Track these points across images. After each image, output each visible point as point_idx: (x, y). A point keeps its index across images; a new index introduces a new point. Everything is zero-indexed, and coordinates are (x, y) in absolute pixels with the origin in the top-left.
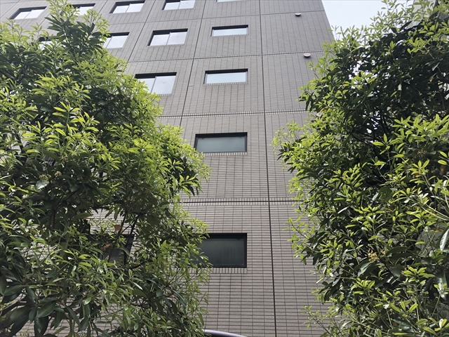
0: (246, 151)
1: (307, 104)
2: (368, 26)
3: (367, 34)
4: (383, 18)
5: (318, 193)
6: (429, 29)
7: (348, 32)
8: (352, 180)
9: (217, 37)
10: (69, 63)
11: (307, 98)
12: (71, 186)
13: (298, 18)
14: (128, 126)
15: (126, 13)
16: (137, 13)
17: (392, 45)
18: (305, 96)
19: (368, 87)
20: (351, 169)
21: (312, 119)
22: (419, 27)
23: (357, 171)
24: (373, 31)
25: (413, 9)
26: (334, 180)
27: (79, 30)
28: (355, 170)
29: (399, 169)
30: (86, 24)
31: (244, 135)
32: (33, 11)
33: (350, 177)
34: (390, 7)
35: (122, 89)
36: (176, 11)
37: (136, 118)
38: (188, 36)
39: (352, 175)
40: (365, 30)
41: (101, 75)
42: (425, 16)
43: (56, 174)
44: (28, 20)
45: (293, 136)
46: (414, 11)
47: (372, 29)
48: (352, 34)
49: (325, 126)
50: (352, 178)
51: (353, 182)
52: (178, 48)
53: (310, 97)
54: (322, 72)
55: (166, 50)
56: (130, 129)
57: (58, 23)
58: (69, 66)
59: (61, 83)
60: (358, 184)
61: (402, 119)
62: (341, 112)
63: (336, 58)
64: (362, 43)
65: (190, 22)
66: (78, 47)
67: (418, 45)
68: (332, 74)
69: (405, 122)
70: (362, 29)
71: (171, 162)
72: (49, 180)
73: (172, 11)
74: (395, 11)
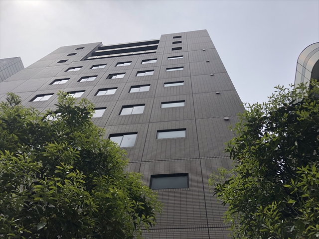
0: (188, 187)
1: (231, 154)
2: (267, 102)
3: (267, 107)
4: (277, 97)
5: (247, 224)
6: (309, 105)
7: (254, 106)
8: (272, 214)
9: (164, 108)
10: (67, 132)
11: (230, 150)
12: (62, 225)
13: (218, 95)
14: (105, 176)
15: (105, 95)
16: (112, 95)
17: (286, 115)
18: (228, 148)
19: (273, 143)
20: (270, 206)
21: (236, 164)
22: (302, 103)
23: (275, 207)
24: (271, 105)
25: (296, 91)
26: (258, 214)
27: (75, 111)
28: (273, 206)
29: (308, 206)
30: (80, 107)
31: (186, 175)
32: (45, 96)
33: (270, 211)
34: (280, 91)
35: (102, 149)
36: (138, 93)
37: (111, 169)
38: (145, 108)
39: (272, 210)
40: (266, 105)
41: (88, 140)
42: (305, 95)
43: (53, 216)
44: (42, 101)
45: (223, 177)
46: (297, 93)
47: (269, 104)
48: (257, 107)
49: (246, 171)
50: (271, 213)
51: (273, 216)
52: (139, 116)
53: (232, 150)
54: (239, 132)
55: (131, 118)
56: (106, 179)
57: (62, 107)
58: (67, 134)
59: (61, 147)
60: (277, 218)
61: (302, 167)
62: (256, 162)
63: (248, 123)
64: (265, 113)
65: (146, 100)
66: (74, 121)
67: (304, 115)
68: (246, 134)
69: (305, 170)
70: (263, 104)
71: (135, 203)
72: (47, 222)
73: (135, 93)
74: (284, 93)
